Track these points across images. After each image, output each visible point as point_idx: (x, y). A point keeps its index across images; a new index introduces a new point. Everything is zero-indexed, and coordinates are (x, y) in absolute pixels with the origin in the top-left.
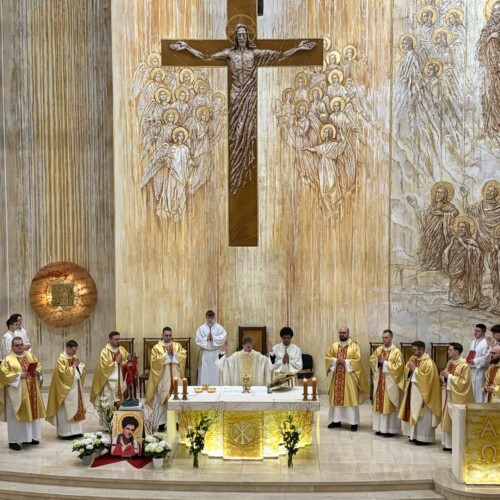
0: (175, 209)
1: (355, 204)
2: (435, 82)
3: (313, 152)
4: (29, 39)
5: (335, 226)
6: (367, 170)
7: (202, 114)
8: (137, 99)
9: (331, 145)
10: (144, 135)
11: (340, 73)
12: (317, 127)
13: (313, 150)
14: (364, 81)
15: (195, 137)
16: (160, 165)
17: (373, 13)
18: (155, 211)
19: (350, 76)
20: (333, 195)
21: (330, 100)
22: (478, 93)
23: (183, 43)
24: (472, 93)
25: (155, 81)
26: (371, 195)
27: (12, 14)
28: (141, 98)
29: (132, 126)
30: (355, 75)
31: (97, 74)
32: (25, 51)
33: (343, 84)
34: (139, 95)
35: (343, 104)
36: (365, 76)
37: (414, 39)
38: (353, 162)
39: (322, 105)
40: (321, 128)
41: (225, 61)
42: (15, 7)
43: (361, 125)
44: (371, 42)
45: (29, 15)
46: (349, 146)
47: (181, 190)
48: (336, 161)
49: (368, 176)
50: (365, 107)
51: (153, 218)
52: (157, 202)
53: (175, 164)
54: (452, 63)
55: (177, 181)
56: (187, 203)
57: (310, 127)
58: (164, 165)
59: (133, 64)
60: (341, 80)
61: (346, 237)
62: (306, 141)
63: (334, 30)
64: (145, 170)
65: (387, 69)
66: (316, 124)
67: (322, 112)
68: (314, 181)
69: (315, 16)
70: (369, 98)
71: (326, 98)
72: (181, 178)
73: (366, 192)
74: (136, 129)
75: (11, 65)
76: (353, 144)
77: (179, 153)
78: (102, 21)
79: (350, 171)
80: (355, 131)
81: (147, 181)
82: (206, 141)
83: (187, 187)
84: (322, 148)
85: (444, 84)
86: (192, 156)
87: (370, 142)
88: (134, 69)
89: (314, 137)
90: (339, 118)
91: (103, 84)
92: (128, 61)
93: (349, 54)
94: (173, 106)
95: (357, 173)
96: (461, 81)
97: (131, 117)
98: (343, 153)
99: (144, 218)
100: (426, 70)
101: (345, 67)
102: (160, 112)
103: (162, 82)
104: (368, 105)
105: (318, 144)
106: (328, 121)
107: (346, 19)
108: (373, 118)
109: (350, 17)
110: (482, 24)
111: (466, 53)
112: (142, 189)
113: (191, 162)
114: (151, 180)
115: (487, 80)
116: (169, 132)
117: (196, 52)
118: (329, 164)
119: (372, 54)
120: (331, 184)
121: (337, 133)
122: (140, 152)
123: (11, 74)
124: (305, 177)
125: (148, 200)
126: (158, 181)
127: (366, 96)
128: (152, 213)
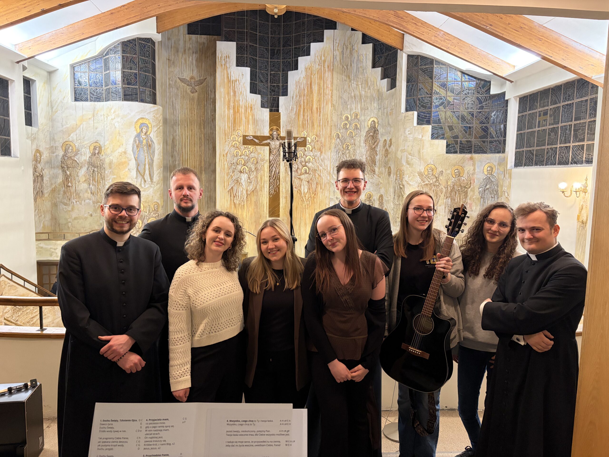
0: (242, 199)
1: (315, 200)
2: (347, 151)
3: (299, 178)
4: (180, 126)
5: (307, 208)
6: (321, 186)
7: (253, 161)
8: (227, 154)
9: (307, 175)
10: (229, 169)
11: (310, 146)
12: (301, 168)
13: (299, 177)
14: (320, 150)
15: (250, 170)
16: (236, 182)
17: (324, 123)
18: (234, 200)
19: (314, 148)
20: (307, 196)
21: (306, 157)
22: (364, 157)
23: (251, 137)
24: (362, 157)
25: (234, 146)
26: (322, 197)
27: (172, 116)
28: (228, 153)
29: (224, 165)
30: (316, 148)
31: (209, 142)
32: (178, 132)
33: (311, 151)
34: (227, 152)
35: (311, 159)
36: (320, 148)
37: (340, 134)
38: (315, 183)
39: (303, 159)
40: (302, 168)
41: (268, 144)
42: (174, 113)
43: (318, 168)
44: (323, 134)
45: (180, 117)
46: (314, 176)
47: (245, 192)
48: (308, 182)
49: (321, 188)
50: (320, 161)
51: (233, 203)
52: (234, 197)
53: (242, 181)
54: (355, 144)
55: (243, 188)
56: (247, 197)
57: (298, 168)
58: (238, 182)
59: (225, 139)
60: (311, 149)
61: (312, 213)
62: (296, 173)
63: (308, 129)
64: (230, 183)
65: (329, 146)
66: (300, 167)
67: (303, 162)
68: (299, 190)
69: (301, 123)
70: (322, 157)
71: (304, 156)
72: (244, 187)
73: (320, 195)
74: (226, 166)
75: (172, 137)
76: (315, 176)
77: (244, 177)
78: (211, 120)
79: (314, 186)
80: (315, 170)
81: (230, 188)
82: (255, 172)
83: (247, 191)
84: (302, 177)
85: (351, 153)
86: (249, 178)
87: (322, 175)
88: (225, 142)
89: (299, 172)
90: (310, 165)
91: (211, 146)
92: (223, 138)
93: (314, 139)
94: (242, 157)
95: (316, 187)
96: (358, 151)
97: (224, 161)
98: (311, 179)
99: (229, 203)
100: (344, 146)
101: (312, 144)
102: (236, 159)
103: (237, 147)
104: (321, 160)
105: (301, 175)
106: (305, 166)
107: (313, 125)
108: (323, 165)
109: (315, 124)
110: (367, 129)
111: (360, 140)
112: (228, 191)
113: (249, 180)
114: (232, 188)
115: (368, 152)
116: (240, 168)
117: (257, 141)
118: (305, 183)
119: (323, 140)
120: (306, 191)
121: (309, 171)
122: (227, 176)
123: (171, 141)
124: (296, 188)
125: (231, 196)
126: (235, 188)
127: (320, 156)
128: (232, 201)
